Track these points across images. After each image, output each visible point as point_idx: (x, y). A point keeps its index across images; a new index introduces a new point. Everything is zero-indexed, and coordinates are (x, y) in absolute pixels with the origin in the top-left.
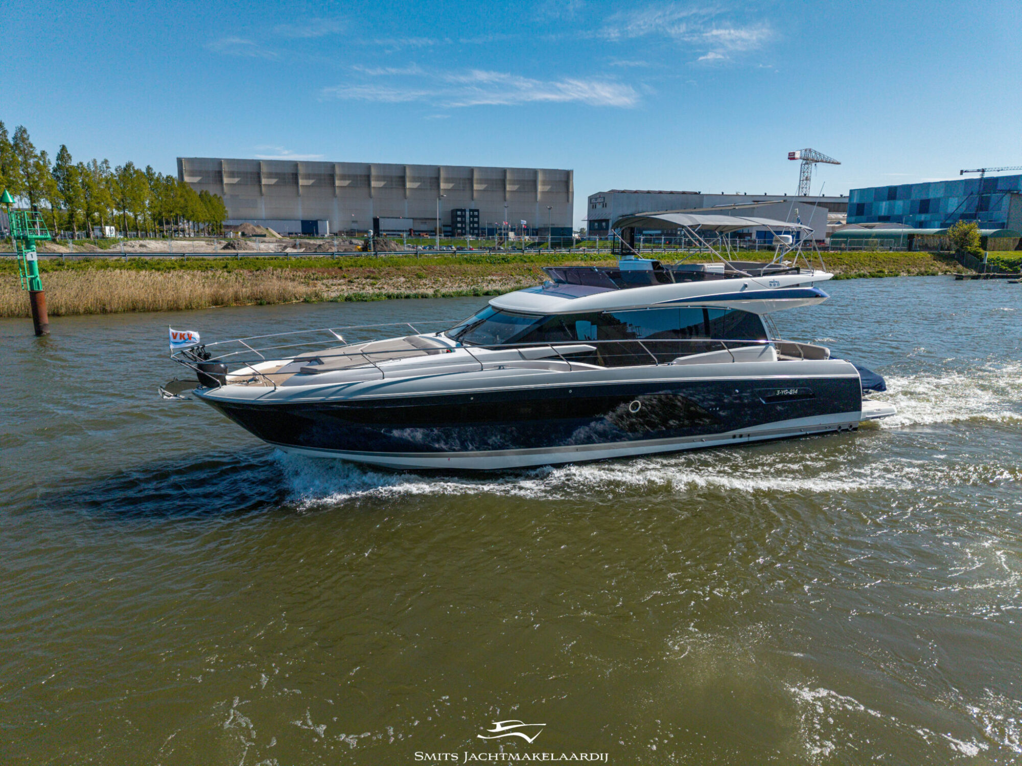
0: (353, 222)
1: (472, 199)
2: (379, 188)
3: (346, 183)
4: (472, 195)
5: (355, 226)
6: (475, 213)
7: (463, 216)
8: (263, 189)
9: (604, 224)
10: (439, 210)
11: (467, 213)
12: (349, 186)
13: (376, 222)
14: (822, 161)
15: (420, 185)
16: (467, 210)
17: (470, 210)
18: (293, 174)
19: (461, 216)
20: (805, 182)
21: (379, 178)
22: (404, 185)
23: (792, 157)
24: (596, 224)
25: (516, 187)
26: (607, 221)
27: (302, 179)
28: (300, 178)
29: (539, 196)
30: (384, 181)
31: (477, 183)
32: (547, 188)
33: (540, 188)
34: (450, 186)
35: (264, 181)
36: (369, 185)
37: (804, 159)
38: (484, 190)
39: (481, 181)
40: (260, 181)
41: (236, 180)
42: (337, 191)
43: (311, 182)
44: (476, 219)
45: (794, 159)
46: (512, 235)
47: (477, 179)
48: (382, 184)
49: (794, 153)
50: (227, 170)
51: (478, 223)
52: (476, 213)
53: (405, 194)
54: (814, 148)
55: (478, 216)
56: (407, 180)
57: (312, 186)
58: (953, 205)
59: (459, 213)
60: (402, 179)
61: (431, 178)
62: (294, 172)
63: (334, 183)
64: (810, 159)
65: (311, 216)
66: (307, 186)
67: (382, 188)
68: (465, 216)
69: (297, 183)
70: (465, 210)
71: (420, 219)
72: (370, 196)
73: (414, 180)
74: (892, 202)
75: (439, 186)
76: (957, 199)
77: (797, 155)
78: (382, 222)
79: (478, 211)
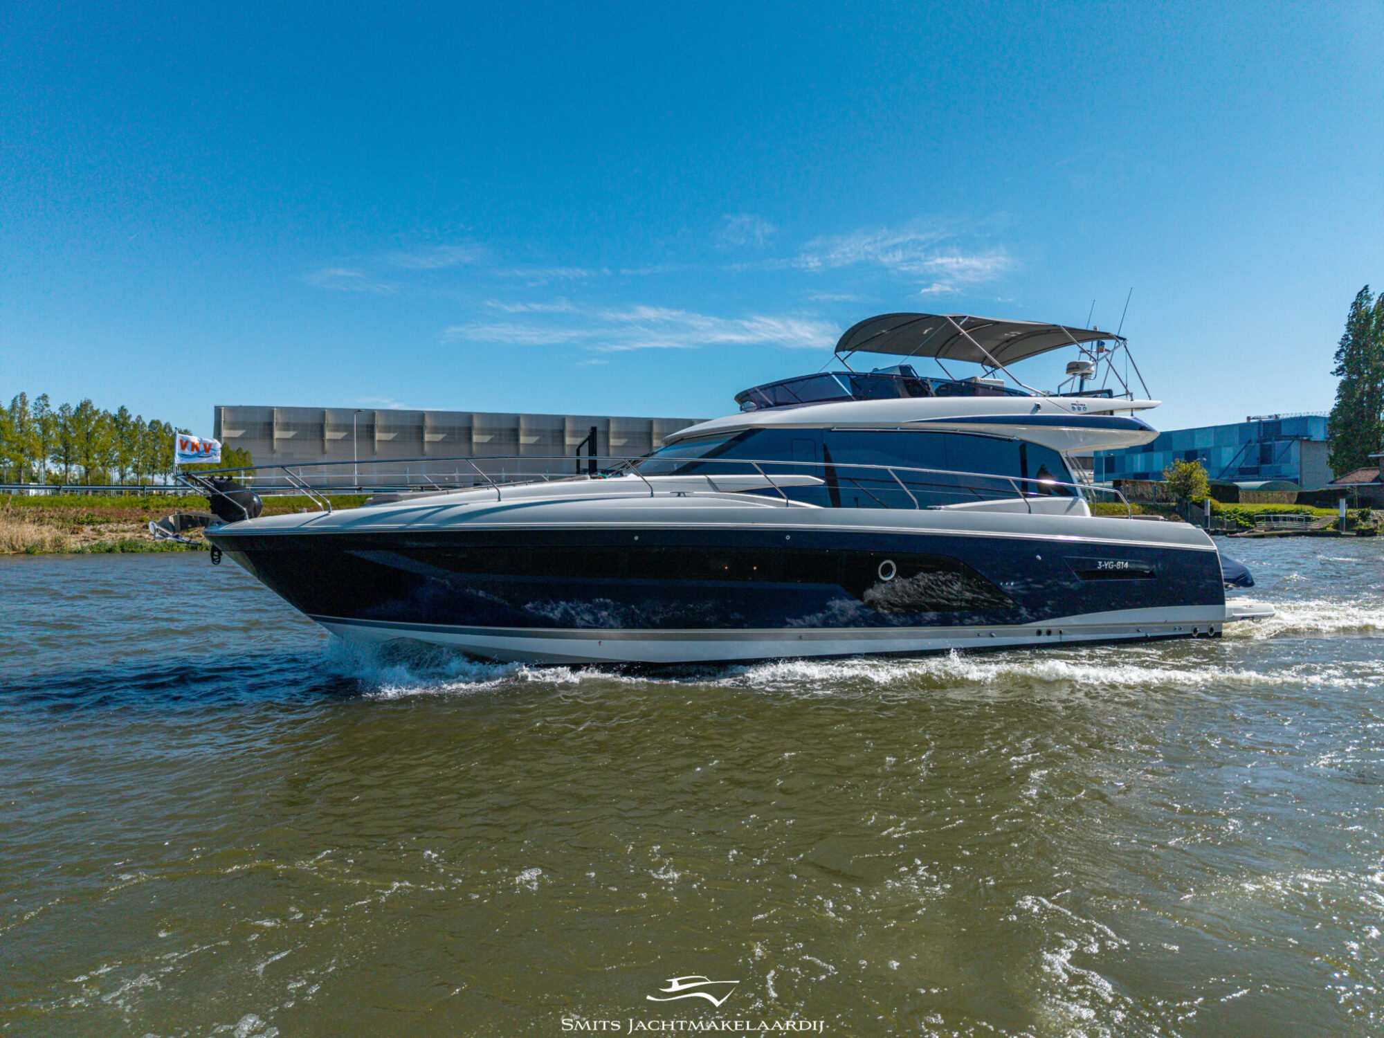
2: (483, 443)
3: (440, 437)
4: (608, 452)
8: (327, 445)
12: (443, 441)
15: (539, 440)
18: (368, 426)
21: (483, 432)
22: (517, 440)
27: (380, 432)
28: (376, 430)
30: (490, 434)
31: (615, 438)
34: (579, 440)
35: (328, 435)
36: (470, 439)
38: (624, 446)
39: (619, 435)
40: (323, 435)
41: (291, 434)
43: (391, 436)
47: (614, 433)
48: (487, 439)
50: (280, 420)
53: (518, 451)
56: (521, 433)
57: (392, 441)
58: (1227, 456)
60: (515, 433)
61: (554, 431)
62: (370, 423)
63: (422, 438)
66: (385, 441)
67: (487, 443)
69: (373, 437)
72: (471, 454)
73: (530, 433)
74: (1149, 454)
75: (563, 441)
76: (1232, 448)
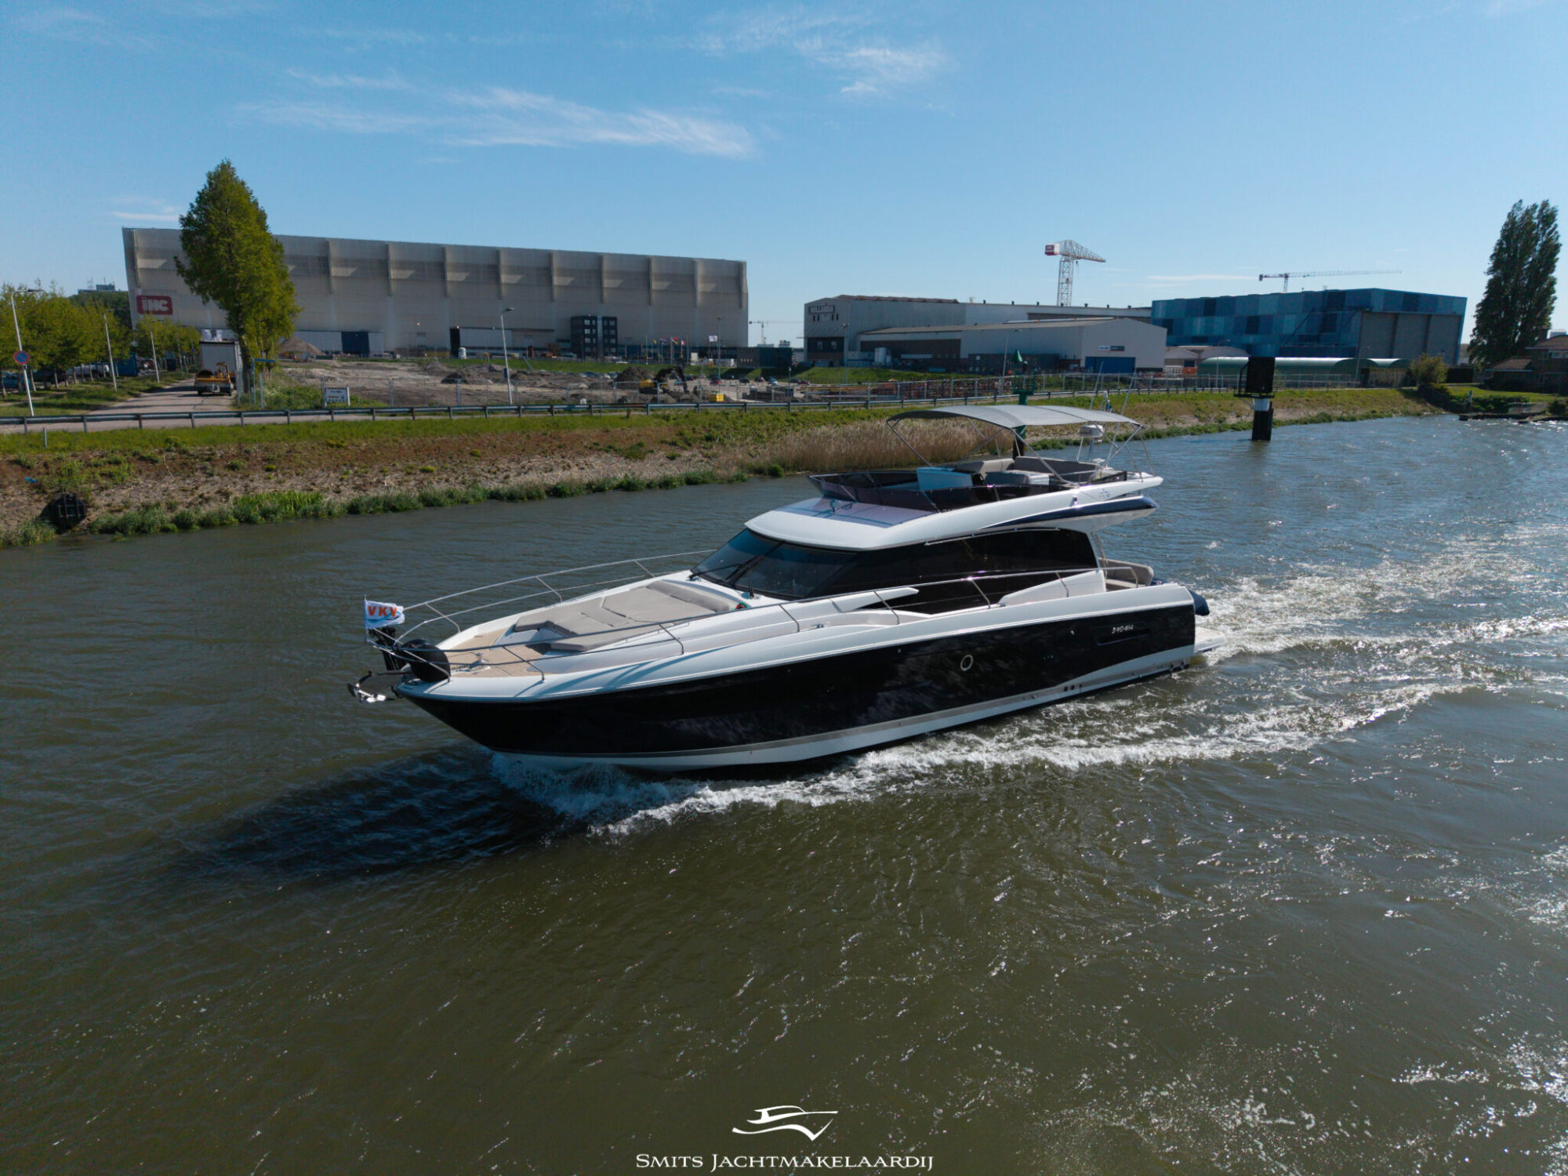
0: (419, 334)
1: (602, 301)
2: (460, 282)
3: (407, 274)
4: (602, 295)
5: (421, 341)
6: (610, 323)
7: (592, 327)
9: (834, 343)
10: (554, 316)
11: (600, 322)
12: (411, 279)
13: (455, 334)
14: (1084, 258)
15: (523, 279)
16: (600, 317)
17: (604, 319)
18: (320, 258)
19: (591, 327)
20: (1065, 285)
21: (458, 268)
22: (498, 279)
23: (1050, 251)
24: (820, 343)
25: (665, 285)
26: (840, 340)
27: (336, 266)
28: (331, 264)
29: (699, 298)
30: (467, 271)
31: (608, 278)
32: (711, 287)
33: (700, 287)
34: (568, 280)
36: (444, 277)
37: (1064, 255)
38: (620, 289)
39: (613, 275)
42: (393, 286)
43: (350, 271)
44: (613, 332)
45: (1052, 254)
46: (694, 356)
47: (608, 273)
48: (463, 276)
49: (1053, 247)
51: (615, 337)
52: (612, 323)
53: (499, 291)
54: (1076, 240)
55: (615, 328)
56: (502, 270)
57: (352, 277)
58: (1289, 324)
59: (587, 322)
60: (495, 270)
61: (539, 269)
62: (322, 255)
63: (388, 274)
64: (1071, 255)
65: (356, 325)
66: (343, 278)
67: (463, 282)
68: (595, 327)
69: (328, 273)
70: (595, 318)
71: (523, 330)
72: (445, 295)
73: (513, 271)
74: (1210, 318)
75: (551, 281)
76: (1293, 317)
77: (1057, 250)
78: (462, 333)
79: (615, 319)
